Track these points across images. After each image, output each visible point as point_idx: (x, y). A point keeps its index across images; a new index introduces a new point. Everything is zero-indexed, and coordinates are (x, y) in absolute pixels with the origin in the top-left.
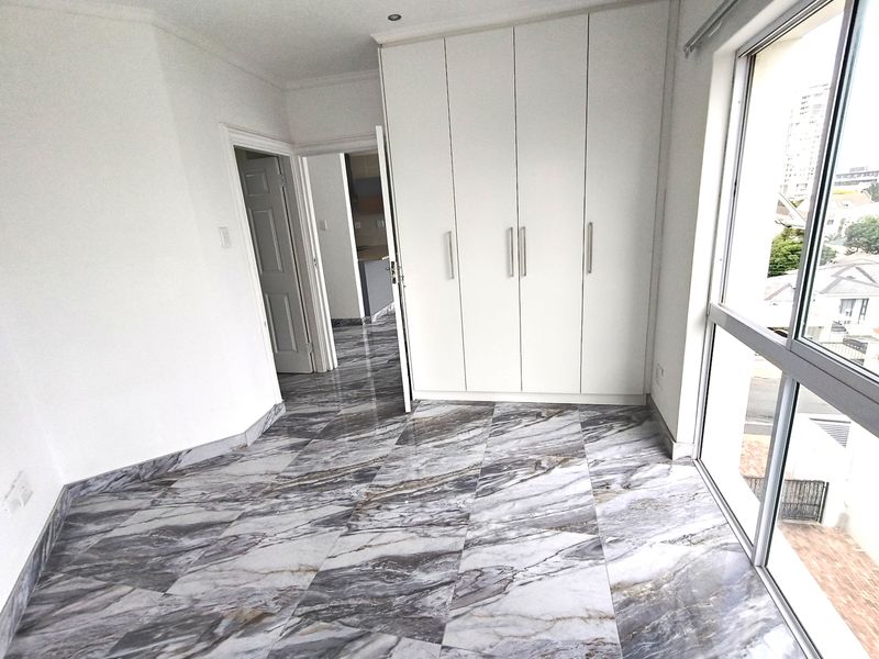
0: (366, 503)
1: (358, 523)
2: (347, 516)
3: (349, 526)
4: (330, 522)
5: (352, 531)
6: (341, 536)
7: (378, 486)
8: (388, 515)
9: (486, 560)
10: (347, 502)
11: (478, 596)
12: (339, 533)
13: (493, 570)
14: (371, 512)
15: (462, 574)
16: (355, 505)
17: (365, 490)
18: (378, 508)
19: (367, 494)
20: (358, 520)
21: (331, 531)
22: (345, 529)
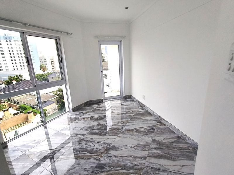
0: (103, 153)
1: (107, 146)
2: (109, 149)
3: (109, 146)
4: (115, 148)
5: (109, 144)
6: (112, 143)
7: (97, 160)
8: (98, 147)
9: (141, 152)
10: (109, 155)
11: (144, 145)
12: (112, 144)
13: (139, 150)
14: (102, 149)
15: (147, 150)
16: (107, 153)
17: (102, 159)
18: (100, 150)
19: (101, 157)
20: (107, 147)
21: (115, 145)
22: (111, 145)
